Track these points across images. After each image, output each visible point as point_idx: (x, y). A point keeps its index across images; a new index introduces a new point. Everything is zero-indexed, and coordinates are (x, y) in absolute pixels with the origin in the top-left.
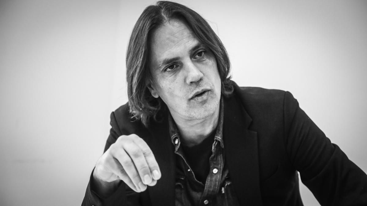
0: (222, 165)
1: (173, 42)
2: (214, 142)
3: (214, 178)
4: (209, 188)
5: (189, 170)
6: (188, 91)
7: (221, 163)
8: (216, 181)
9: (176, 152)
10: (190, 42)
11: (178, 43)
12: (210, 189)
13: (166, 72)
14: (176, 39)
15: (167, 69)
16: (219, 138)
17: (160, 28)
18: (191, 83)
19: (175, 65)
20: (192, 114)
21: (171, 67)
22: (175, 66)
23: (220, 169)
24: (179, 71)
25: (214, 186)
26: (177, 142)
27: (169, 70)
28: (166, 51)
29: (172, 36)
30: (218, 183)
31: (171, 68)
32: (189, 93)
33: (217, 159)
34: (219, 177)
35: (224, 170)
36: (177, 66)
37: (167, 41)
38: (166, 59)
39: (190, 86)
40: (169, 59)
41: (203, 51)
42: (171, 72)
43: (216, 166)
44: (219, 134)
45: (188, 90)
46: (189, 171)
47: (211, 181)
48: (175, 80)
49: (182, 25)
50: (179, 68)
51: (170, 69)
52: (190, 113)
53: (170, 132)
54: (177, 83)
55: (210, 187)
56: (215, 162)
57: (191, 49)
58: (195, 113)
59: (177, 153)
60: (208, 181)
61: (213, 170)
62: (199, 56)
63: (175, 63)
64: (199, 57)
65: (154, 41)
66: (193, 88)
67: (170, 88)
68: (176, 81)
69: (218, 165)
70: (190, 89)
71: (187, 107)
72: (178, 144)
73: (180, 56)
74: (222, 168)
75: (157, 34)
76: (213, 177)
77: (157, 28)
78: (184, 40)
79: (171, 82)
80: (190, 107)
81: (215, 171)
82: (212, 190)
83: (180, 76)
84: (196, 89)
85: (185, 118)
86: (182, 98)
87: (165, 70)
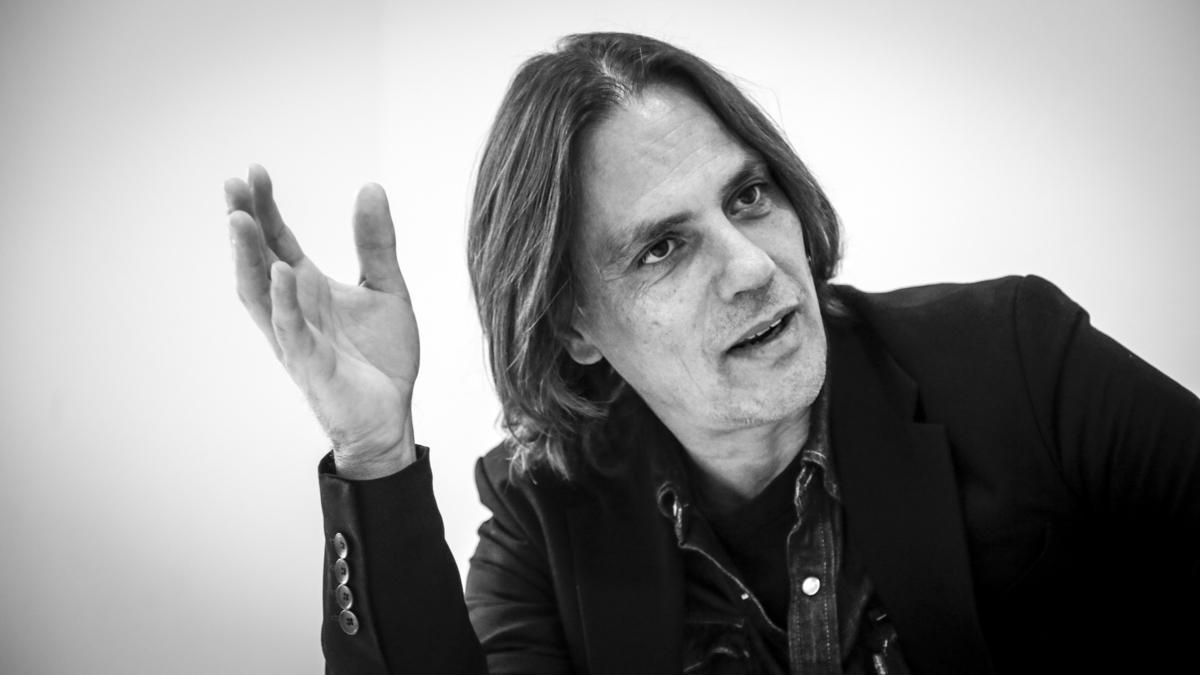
0: (833, 561)
1: (665, 161)
3: (812, 616)
4: (803, 652)
5: (745, 597)
6: (722, 324)
7: (829, 554)
8: (822, 623)
9: (682, 544)
10: (719, 157)
11: (679, 163)
12: (808, 657)
13: (644, 268)
14: (671, 152)
15: (645, 257)
16: (817, 457)
17: (610, 121)
18: (739, 295)
19: (671, 239)
20: (744, 406)
21: (659, 248)
22: (671, 247)
23: (828, 574)
24: (689, 263)
25: (818, 642)
26: (676, 508)
27: (652, 259)
28: (642, 194)
29: (655, 141)
30: (831, 629)
31: (658, 252)
32: (726, 332)
33: (811, 539)
34: (829, 605)
36: (679, 245)
37: (642, 161)
38: (643, 223)
39: (733, 307)
40: (656, 222)
41: (757, 185)
42: (660, 266)
43: (812, 569)
44: (818, 442)
45: (722, 320)
47: (805, 625)
48: (675, 291)
49: (682, 103)
50: (685, 249)
51: (654, 254)
52: (733, 404)
54: (681, 301)
55: (805, 648)
56: (804, 554)
57: (725, 182)
58: (758, 402)
59: (685, 546)
60: (793, 631)
61: (801, 583)
62: (744, 202)
63: (671, 233)
64: (746, 206)
65: (594, 168)
66: (741, 312)
67: (656, 323)
68: (676, 296)
69: (819, 563)
70: (728, 316)
71: (720, 383)
73: (692, 207)
74: (833, 572)
75: (601, 139)
76: (809, 612)
77: (600, 121)
78: (699, 151)
79: (662, 299)
80: (730, 381)
81: (811, 586)
82: (814, 657)
83: (694, 276)
84: (755, 316)
85: (712, 426)
86: (700, 353)
87: (640, 262)
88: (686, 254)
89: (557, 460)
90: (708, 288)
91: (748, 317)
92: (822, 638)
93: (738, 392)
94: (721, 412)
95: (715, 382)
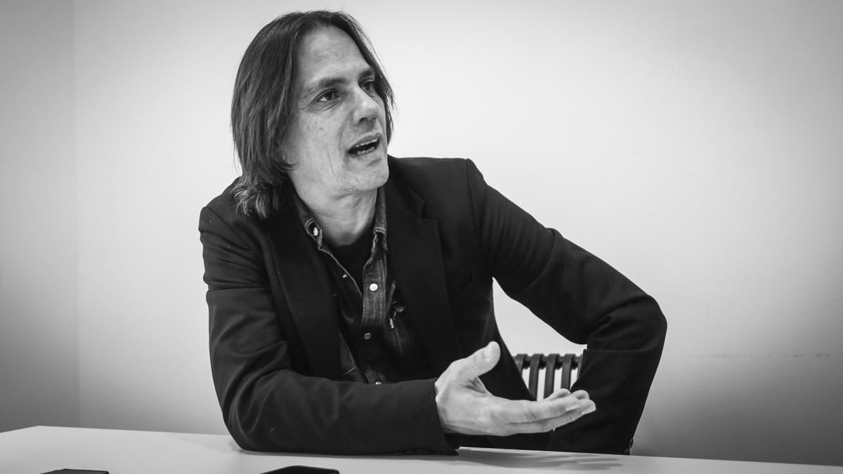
0: (384, 276)
2: (374, 236)
3: (375, 299)
4: (369, 314)
5: (344, 276)
6: (350, 134)
7: (381, 273)
8: (379, 302)
9: (319, 247)
12: (371, 317)
13: (319, 103)
15: (321, 98)
16: (382, 229)
18: (362, 120)
19: (334, 92)
20: (351, 182)
21: (328, 95)
22: (333, 96)
23: (382, 282)
24: (340, 104)
25: (376, 310)
26: (316, 232)
27: (324, 99)
30: (383, 305)
31: (328, 97)
32: (351, 138)
33: (374, 267)
34: (382, 295)
35: (389, 283)
36: (336, 97)
39: (357, 127)
42: (327, 104)
43: (374, 280)
44: (382, 223)
46: (346, 278)
47: (371, 302)
50: (339, 98)
51: (326, 98)
52: (346, 180)
53: (301, 218)
54: (335, 120)
55: (371, 312)
56: (371, 274)
58: (357, 180)
59: (322, 250)
60: (365, 305)
61: (369, 286)
62: (366, 88)
63: (334, 89)
66: (361, 130)
68: (333, 117)
69: (378, 277)
70: (354, 131)
71: (343, 167)
72: (319, 234)
73: (347, 77)
74: (384, 281)
76: (373, 298)
80: (347, 167)
81: (374, 287)
82: (374, 317)
83: (341, 112)
84: (366, 132)
85: (334, 193)
86: (338, 149)
87: (318, 100)
88: (339, 101)
89: (260, 207)
90: (347, 116)
91: (364, 132)
92: (379, 309)
93: (350, 173)
94: (340, 184)
95: (340, 166)
